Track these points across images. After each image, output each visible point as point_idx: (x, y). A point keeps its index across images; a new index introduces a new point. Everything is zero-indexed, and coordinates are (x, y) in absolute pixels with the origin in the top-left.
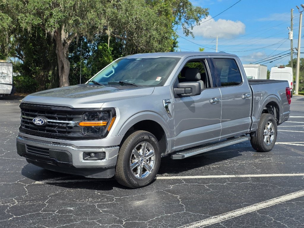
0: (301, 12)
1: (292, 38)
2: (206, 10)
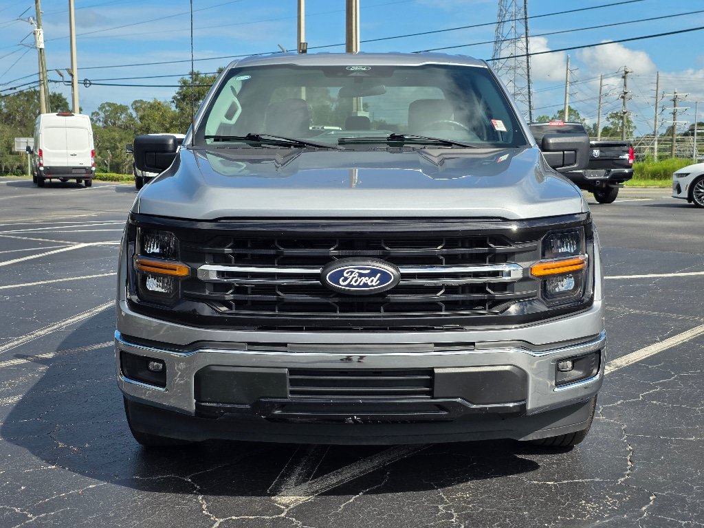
1: (42, 46)
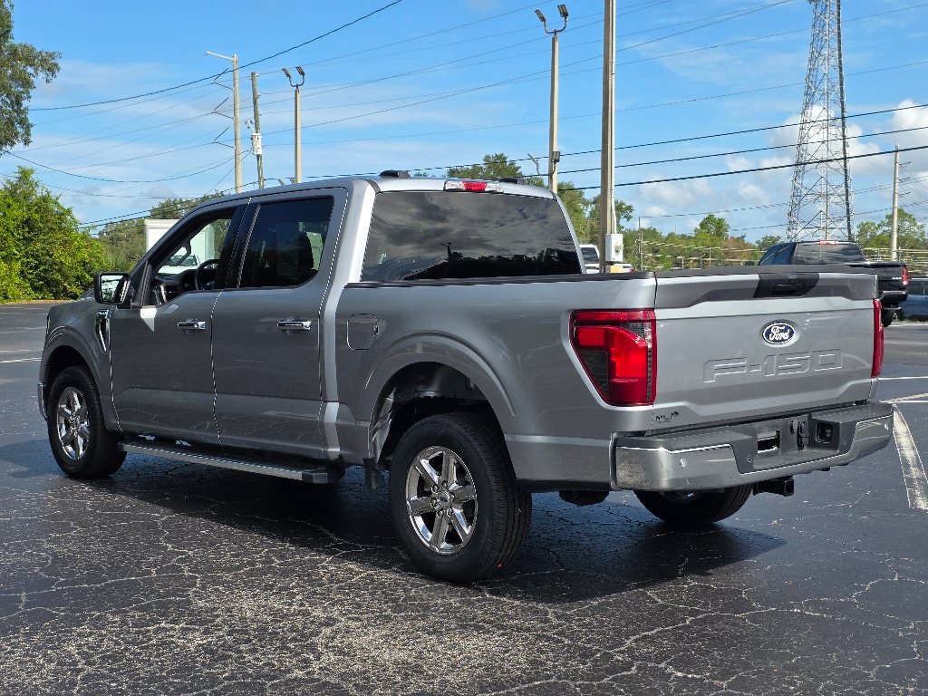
0: (297, 86)
1: (260, 152)
2: (51, 56)
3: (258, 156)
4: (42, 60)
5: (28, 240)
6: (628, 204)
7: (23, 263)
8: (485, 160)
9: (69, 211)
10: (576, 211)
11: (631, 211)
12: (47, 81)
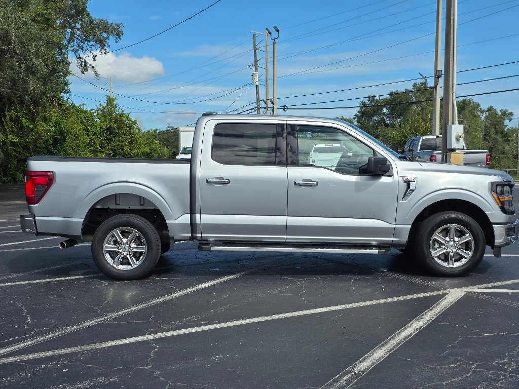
0: (275, 39)
1: (257, 83)
2: (119, 26)
3: (257, 86)
4: (113, 29)
5: (109, 140)
6: (510, 111)
7: (106, 154)
8: (413, 86)
9: (135, 122)
10: (475, 116)
11: (512, 115)
12: (116, 42)
